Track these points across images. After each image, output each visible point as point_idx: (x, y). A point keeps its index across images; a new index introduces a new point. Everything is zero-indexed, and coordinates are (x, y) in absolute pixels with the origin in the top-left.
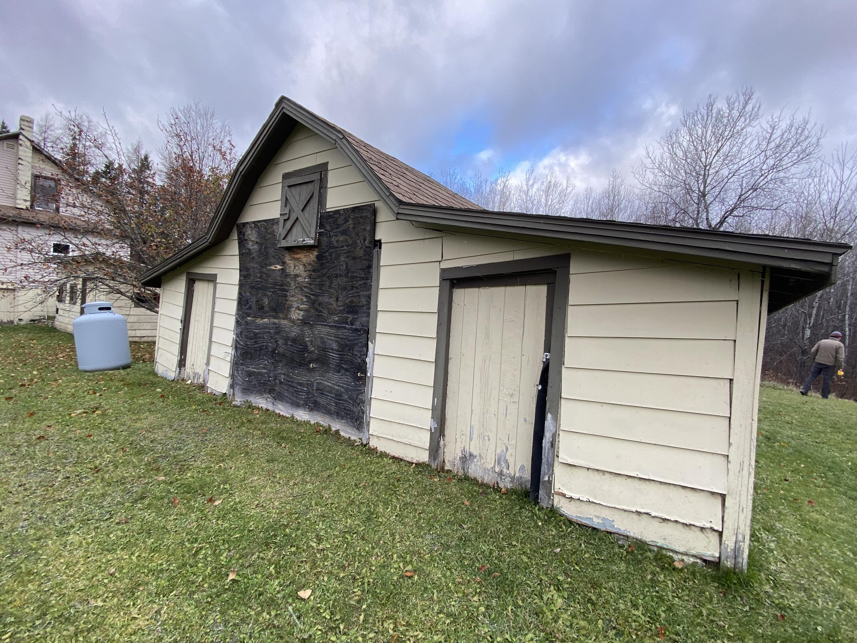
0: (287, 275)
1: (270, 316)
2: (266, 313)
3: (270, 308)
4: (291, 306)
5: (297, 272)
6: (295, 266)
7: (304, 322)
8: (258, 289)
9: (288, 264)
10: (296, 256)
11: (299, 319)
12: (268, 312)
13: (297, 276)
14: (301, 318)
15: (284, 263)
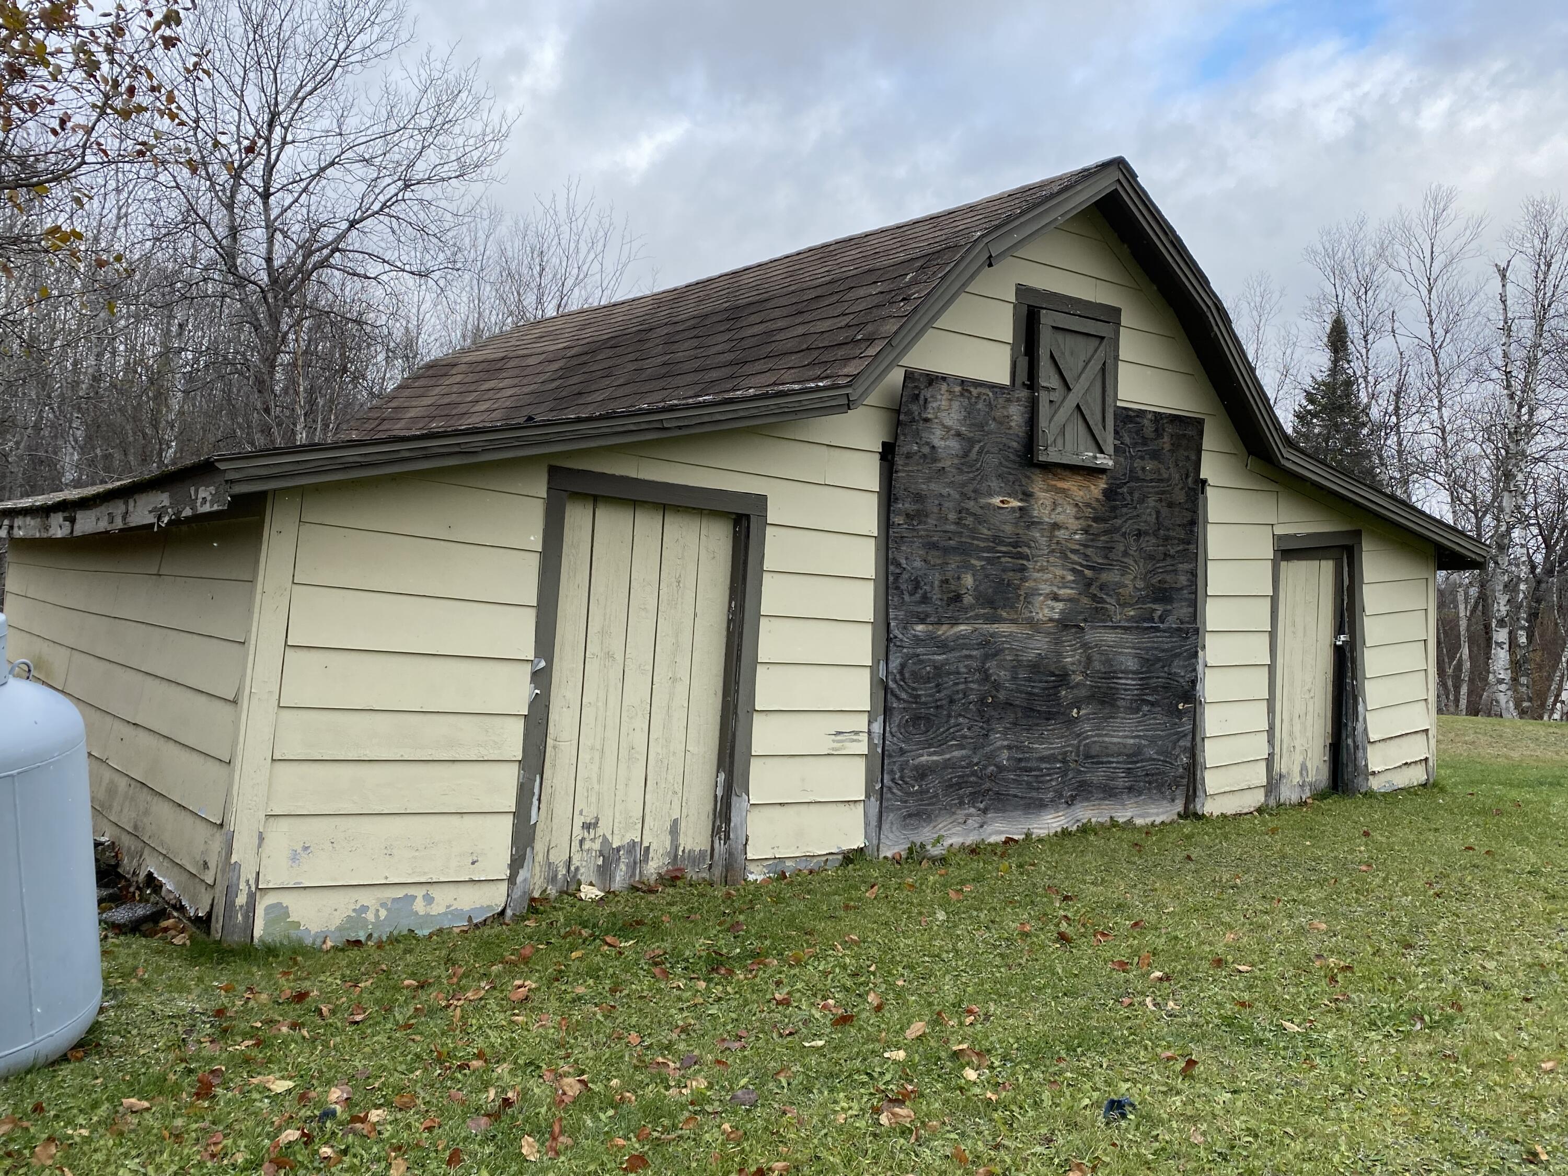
0: (1033, 524)
1: (977, 617)
2: (966, 610)
3: (977, 598)
4: (1034, 592)
5: (1060, 519)
6: (1055, 504)
7: (1065, 624)
8: (946, 551)
9: (1038, 499)
10: (1060, 484)
11: (1051, 620)
12: (972, 607)
13: (1056, 526)
14: (1057, 616)
15: (1027, 496)
